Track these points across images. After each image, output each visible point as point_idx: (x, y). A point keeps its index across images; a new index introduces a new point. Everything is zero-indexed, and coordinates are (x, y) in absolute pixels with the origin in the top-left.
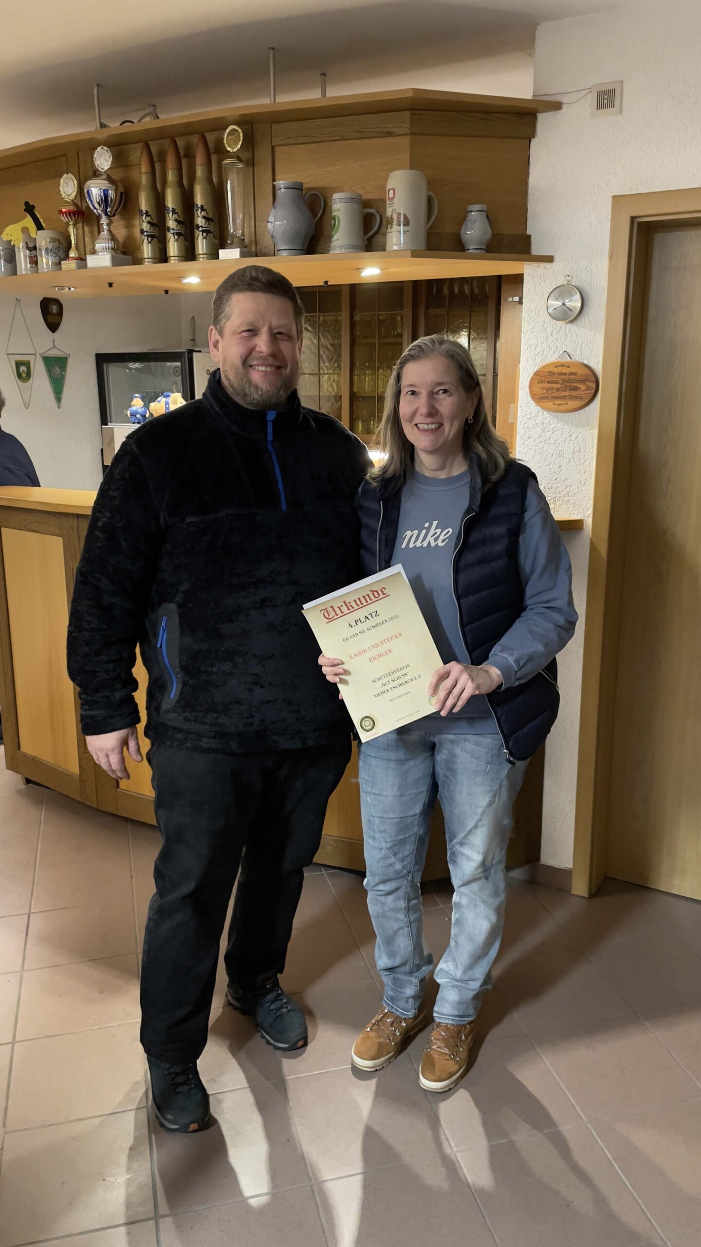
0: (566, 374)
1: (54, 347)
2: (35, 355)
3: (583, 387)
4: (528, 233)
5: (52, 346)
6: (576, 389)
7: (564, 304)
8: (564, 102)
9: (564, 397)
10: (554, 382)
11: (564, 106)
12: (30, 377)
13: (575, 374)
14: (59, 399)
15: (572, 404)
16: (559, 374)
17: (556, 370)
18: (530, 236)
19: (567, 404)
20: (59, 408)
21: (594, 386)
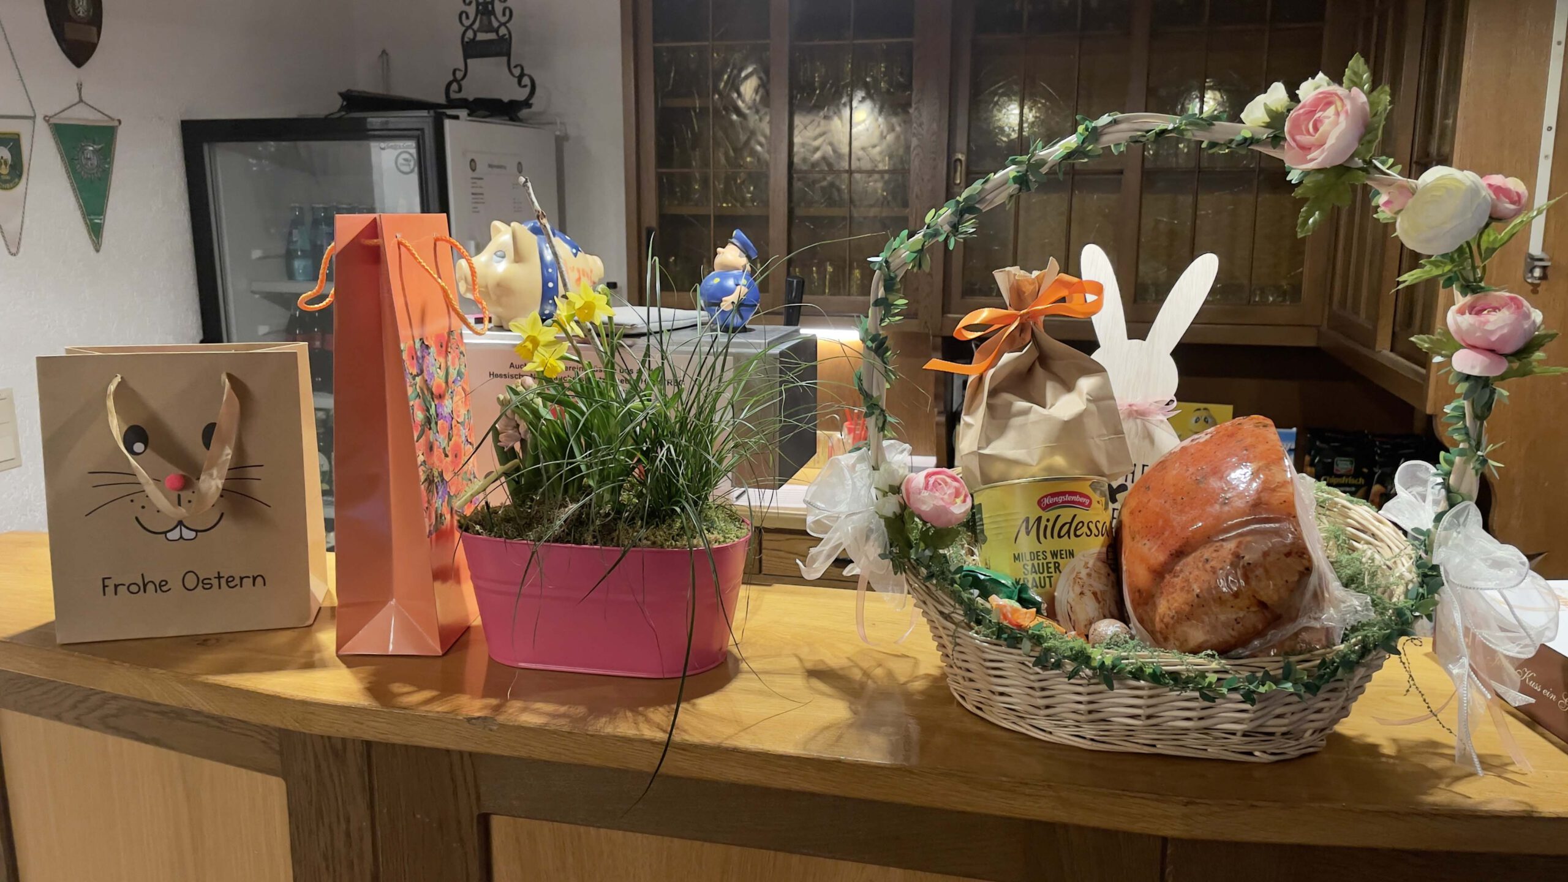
1: (81, 101)
2: (33, 118)
5: (77, 99)
12: (20, 176)
14: (96, 231)
20: (98, 251)
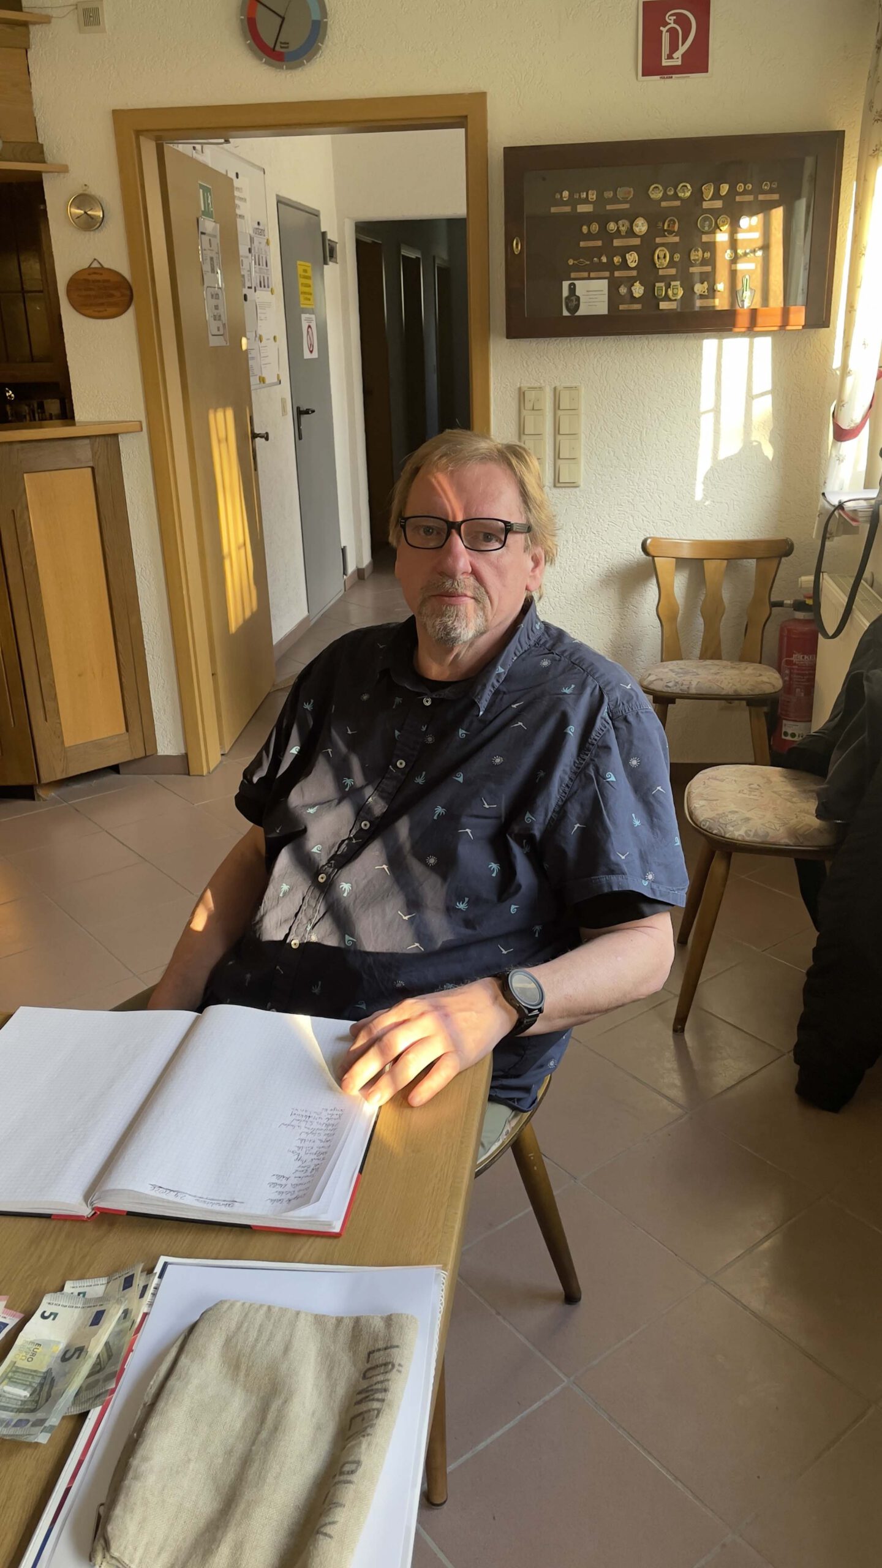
0: (99, 281)
3: (117, 294)
4: (40, 142)
6: (112, 296)
7: (85, 213)
8: (54, 16)
9: (102, 304)
10: (91, 289)
11: (53, 20)
13: (108, 281)
15: (111, 310)
16: (93, 281)
17: (91, 278)
18: (42, 145)
19: (106, 310)
21: (128, 292)
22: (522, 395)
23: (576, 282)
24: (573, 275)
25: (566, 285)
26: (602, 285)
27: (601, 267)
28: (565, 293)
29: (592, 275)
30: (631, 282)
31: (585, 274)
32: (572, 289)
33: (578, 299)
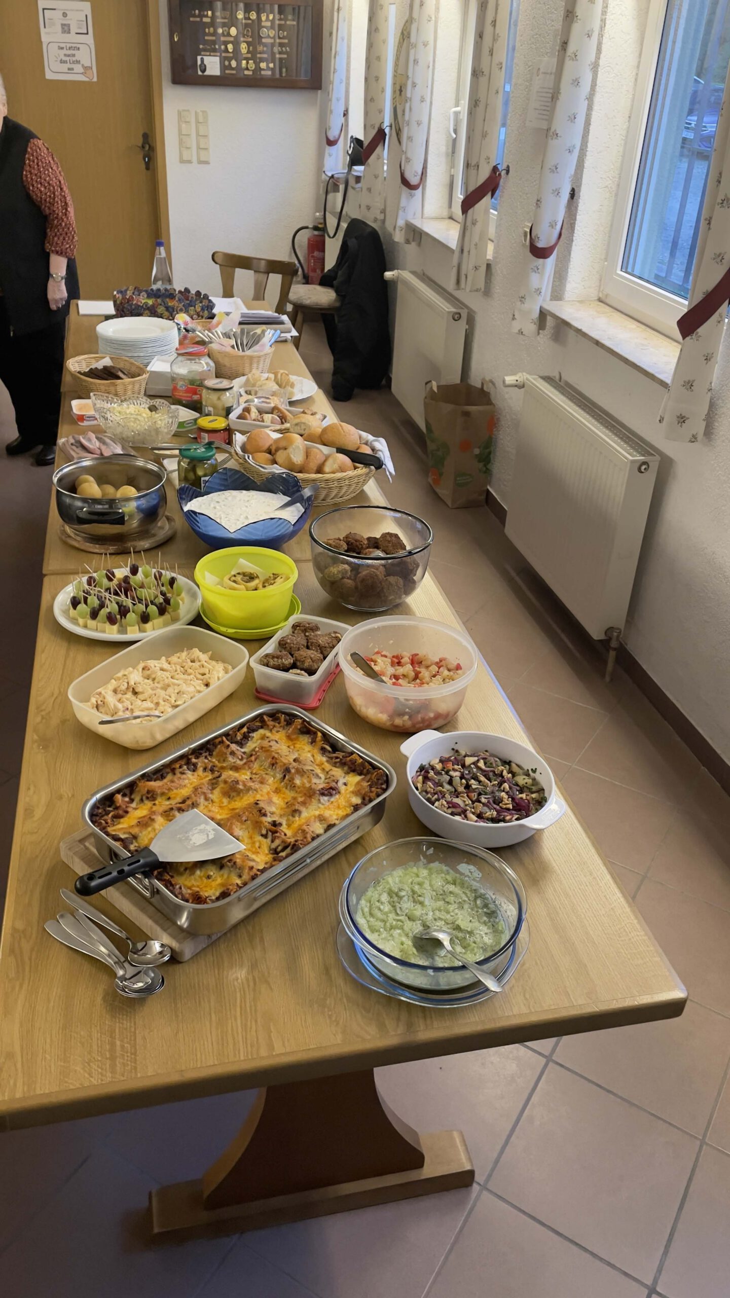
22: (179, 113)
23: (205, 57)
24: (202, 53)
25: (199, 58)
26: (217, 59)
27: (215, 50)
28: (199, 62)
29: (212, 54)
30: (230, 59)
31: (208, 53)
32: (202, 60)
33: (205, 66)
